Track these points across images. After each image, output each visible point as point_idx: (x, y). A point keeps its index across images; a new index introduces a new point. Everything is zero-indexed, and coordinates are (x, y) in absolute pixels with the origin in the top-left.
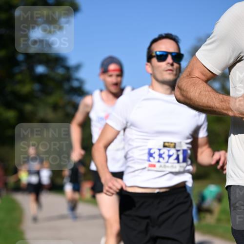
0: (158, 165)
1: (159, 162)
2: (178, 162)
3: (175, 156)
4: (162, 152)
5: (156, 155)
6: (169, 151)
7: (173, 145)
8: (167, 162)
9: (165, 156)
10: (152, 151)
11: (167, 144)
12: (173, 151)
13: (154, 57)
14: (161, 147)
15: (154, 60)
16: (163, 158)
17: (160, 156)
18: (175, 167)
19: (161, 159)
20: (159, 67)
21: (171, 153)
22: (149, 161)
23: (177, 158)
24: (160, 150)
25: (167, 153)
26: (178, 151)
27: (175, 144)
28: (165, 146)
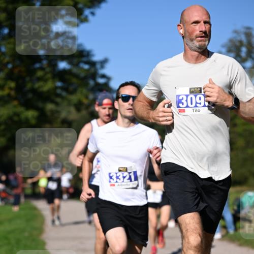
0: (116, 184)
1: (117, 182)
2: (131, 181)
3: (128, 177)
4: (118, 175)
5: (114, 177)
6: (123, 174)
7: (125, 169)
8: (123, 182)
9: (121, 177)
10: (111, 175)
11: (121, 169)
12: (126, 174)
13: (120, 98)
14: (117, 171)
15: (120, 100)
16: (120, 179)
17: (117, 178)
18: (129, 185)
19: (118, 180)
20: (123, 106)
21: (125, 175)
22: (110, 182)
23: (130, 178)
24: (116, 173)
25: (121, 176)
26: (129, 173)
27: (127, 168)
28: (120, 171)
